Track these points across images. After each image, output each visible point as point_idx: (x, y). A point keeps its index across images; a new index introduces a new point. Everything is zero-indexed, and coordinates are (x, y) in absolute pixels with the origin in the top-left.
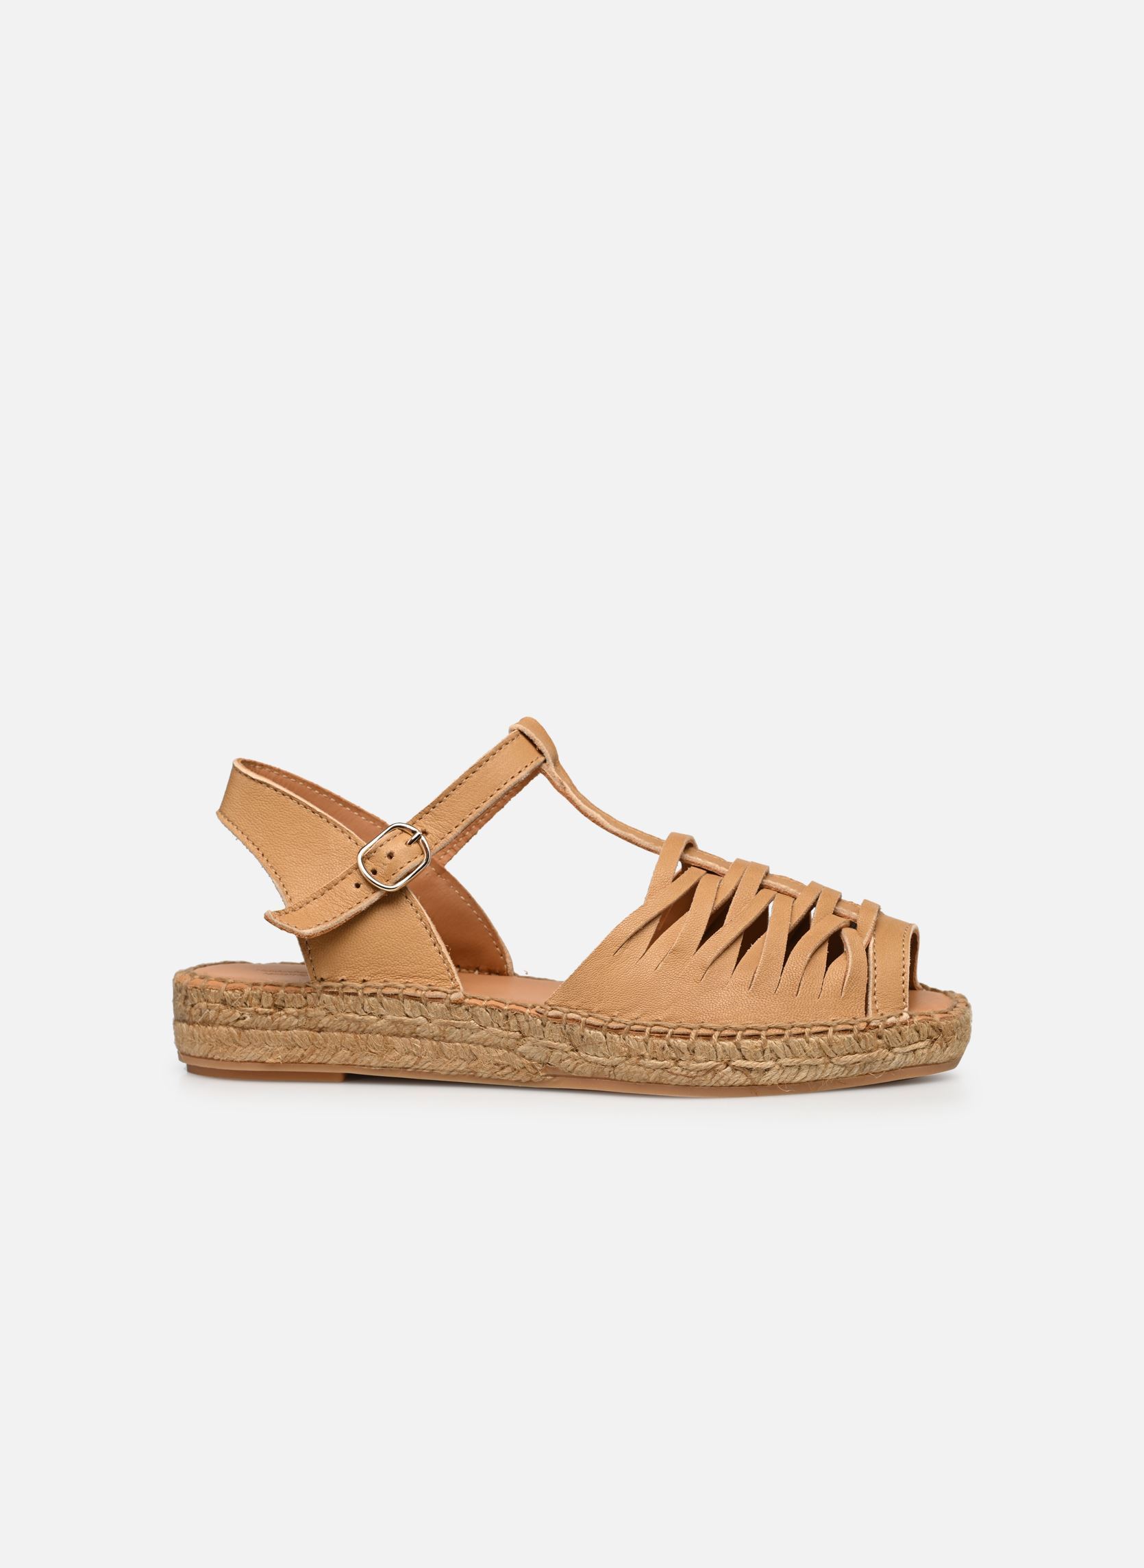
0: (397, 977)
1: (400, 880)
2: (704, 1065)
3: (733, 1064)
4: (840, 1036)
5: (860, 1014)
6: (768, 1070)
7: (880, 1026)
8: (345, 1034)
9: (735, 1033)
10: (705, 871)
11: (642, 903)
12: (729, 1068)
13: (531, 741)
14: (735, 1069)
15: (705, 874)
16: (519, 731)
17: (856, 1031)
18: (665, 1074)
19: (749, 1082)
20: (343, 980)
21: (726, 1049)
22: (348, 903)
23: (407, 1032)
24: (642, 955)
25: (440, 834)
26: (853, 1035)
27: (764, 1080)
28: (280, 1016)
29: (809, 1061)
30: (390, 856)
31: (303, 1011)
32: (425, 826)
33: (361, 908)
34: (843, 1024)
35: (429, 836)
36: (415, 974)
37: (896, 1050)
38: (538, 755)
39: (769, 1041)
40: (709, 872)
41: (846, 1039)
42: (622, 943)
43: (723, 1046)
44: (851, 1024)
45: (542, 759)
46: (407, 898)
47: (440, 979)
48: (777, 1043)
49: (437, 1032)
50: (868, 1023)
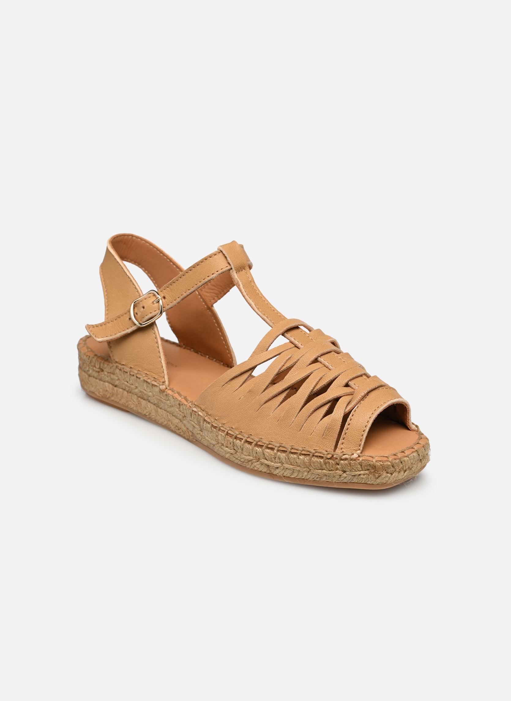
0: (144, 369)
1: (145, 322)
2: (248, 458)
3: (261, 461)
4: (316, 459)
5: (331, 449)
6: (277, 468)
7: (338, 458)
8: (124, 391)
9: (263, 445)
10: (294, 346)
11: (246, 359)
12: (258, 463)
13: (226, 257)
14: (262, 464)
15: (294, 347)
16: (220, 250)
17: (325, 458)
18: (231, 456)
19: (268, 472)
20: (123, 365)
21: (257, 452)
22: (123, 328)
23: (146, 398)
24: (236, 389)
25: (171, 300)
26: (322, 460)
27: (276, 472)
28: (102, 374)
29: (298, 468)
30: (144, 307)
31: (109, 374)
32: (165, 294)
33: (128, 332)
34: (319, 453)
35: (166, 300)
36: (150, 370)
37: (347, 473)
38: (227, 265)
39: (279, 453)
40: (296, 346)
41: (319, 461)
42: (226, 381)
43: (257, 450)
44: (323, 454)
45: (229, 267)
46: (153, 329)
47: (159, 376)
48: (283, 455)
49: (156, 402)
50: (333, 456)
